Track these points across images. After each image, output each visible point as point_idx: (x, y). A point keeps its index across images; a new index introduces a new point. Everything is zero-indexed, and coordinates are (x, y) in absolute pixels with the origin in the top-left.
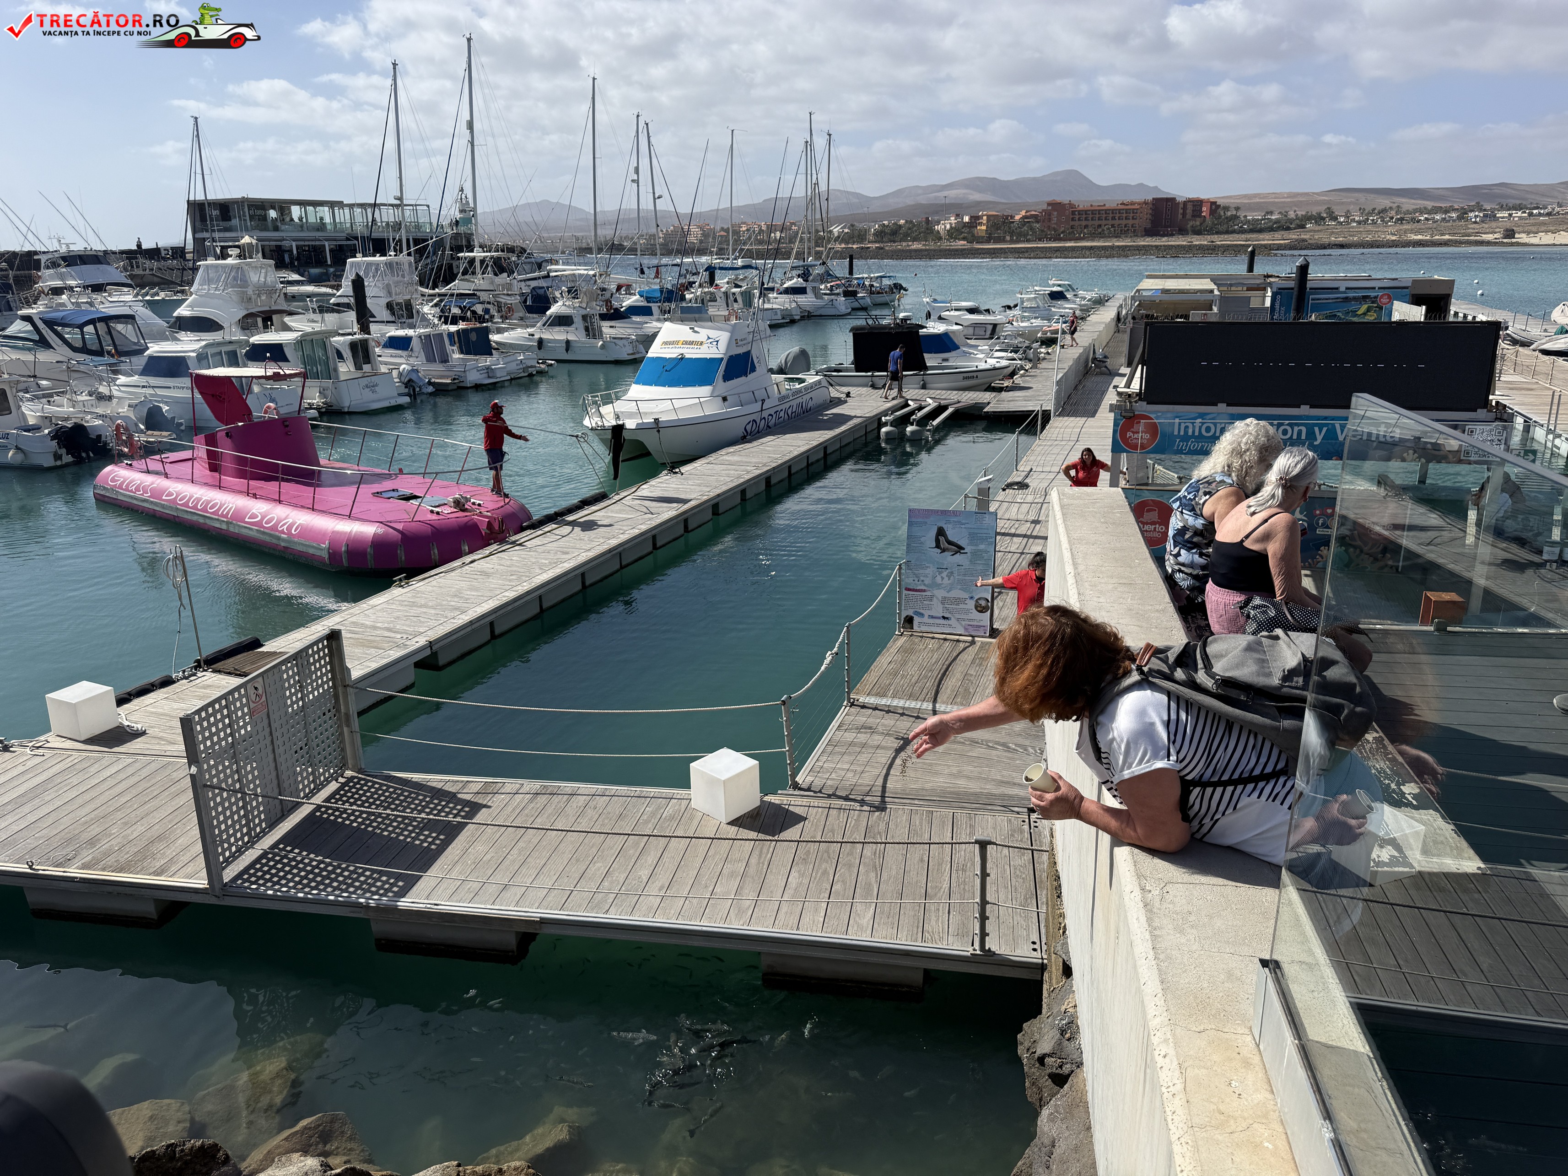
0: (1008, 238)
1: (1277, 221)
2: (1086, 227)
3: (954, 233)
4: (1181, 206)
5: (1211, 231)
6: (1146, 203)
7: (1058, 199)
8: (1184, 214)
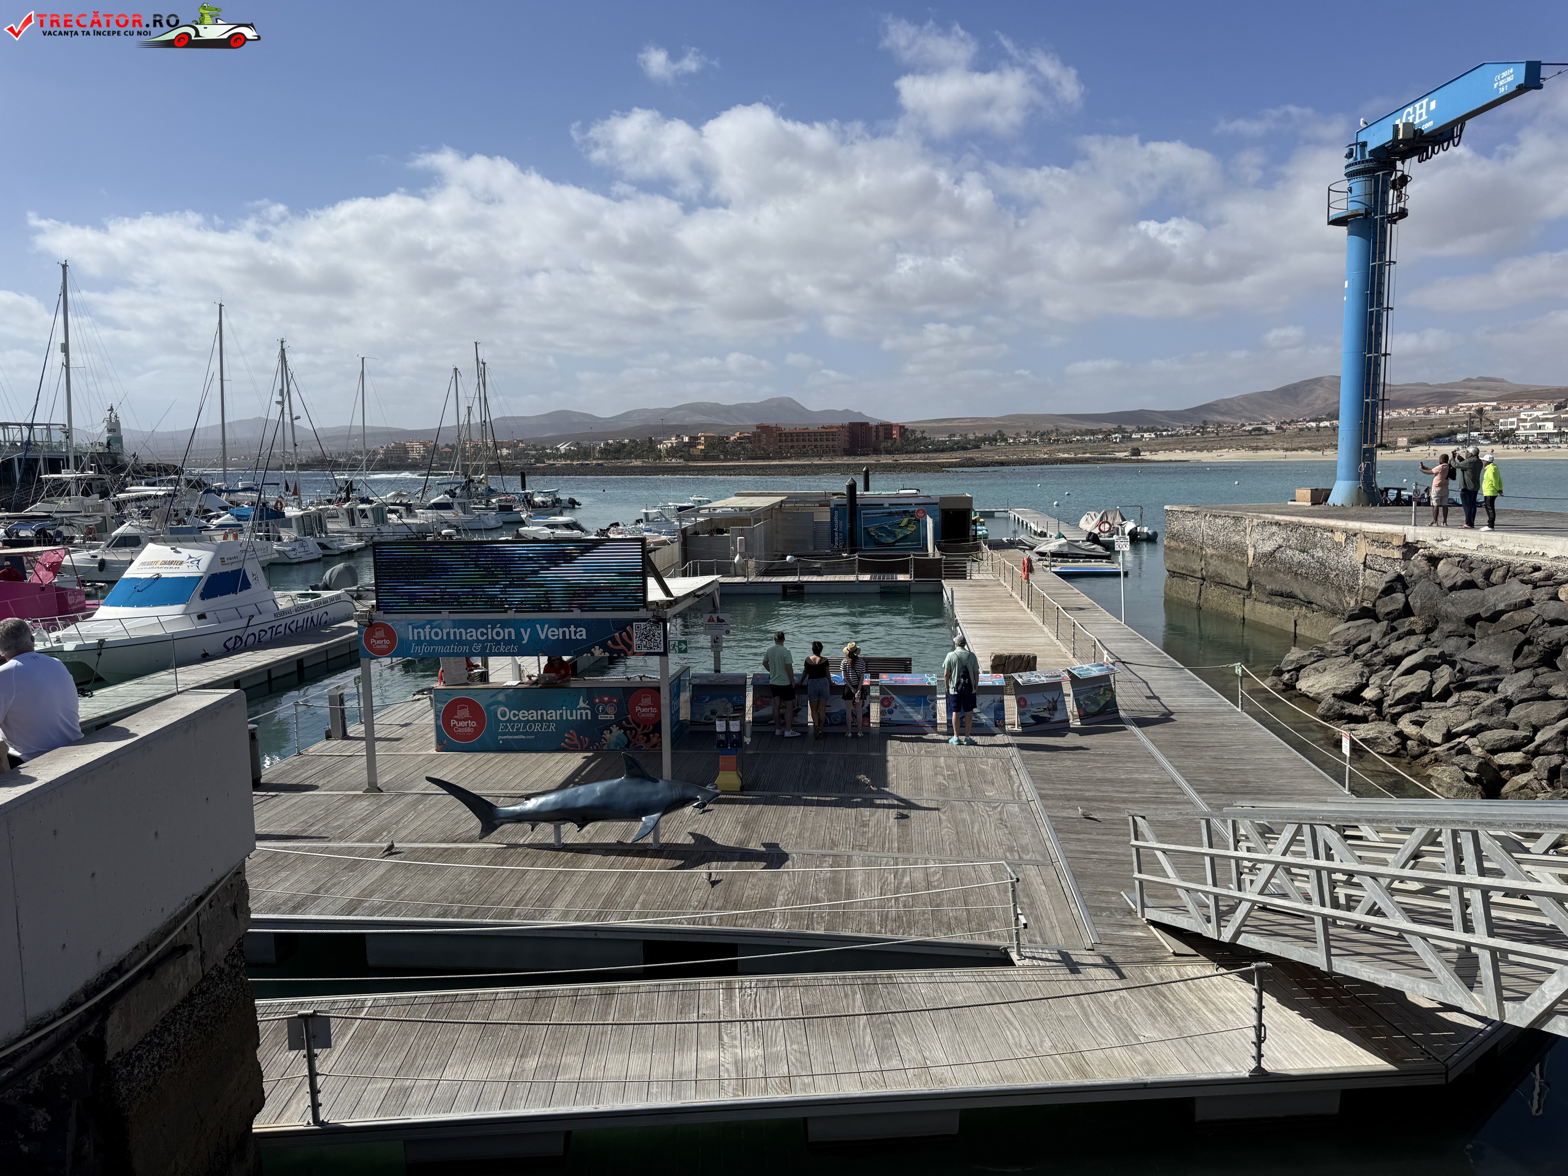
0: (722, 457)
1: (957, 443)
2: (792, 447)
3: (672, 452)
4: (874, 429)
5: (900, 451)
6: (843, 427)
7: (766, 423)
8: (877, 436)
